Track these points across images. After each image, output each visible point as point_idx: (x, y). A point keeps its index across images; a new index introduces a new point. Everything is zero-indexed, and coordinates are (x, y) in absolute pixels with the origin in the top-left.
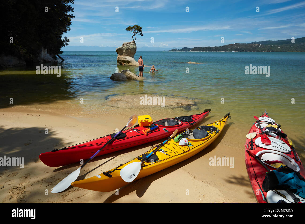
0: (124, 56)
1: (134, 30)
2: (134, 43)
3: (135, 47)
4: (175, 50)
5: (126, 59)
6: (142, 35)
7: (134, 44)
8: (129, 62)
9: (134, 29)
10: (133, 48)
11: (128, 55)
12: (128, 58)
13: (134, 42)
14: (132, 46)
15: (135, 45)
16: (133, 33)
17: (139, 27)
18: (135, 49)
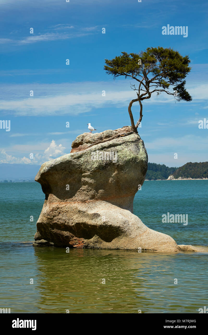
0: (84, 201)
3: (142, 155)
6: (185, 96)
7: (136, 142)
10: (134, 160)
11: (105, 198)
12: (111, 213)
14: (126, 153)
18: (144, 168)
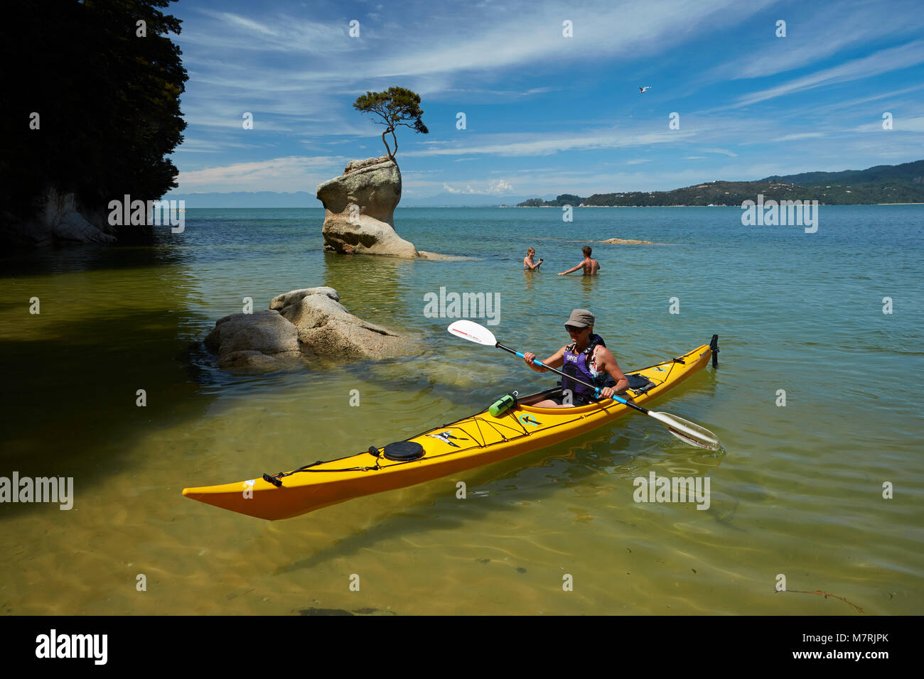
1: (389, 107)
2: (391, 162)
3: (394, 178)
4: (534, 203)
5: (358, 227)
7: (391, 167)
8: (369, 240)
9: (388, 103)
10: (387, 183)
11: (367, 213)
12: (369, 225)
13: (392, 158)
14: (381, 176)
15: (394, 170)
16: (386, 118)
17: (410, 94)
18: (397, 189)
